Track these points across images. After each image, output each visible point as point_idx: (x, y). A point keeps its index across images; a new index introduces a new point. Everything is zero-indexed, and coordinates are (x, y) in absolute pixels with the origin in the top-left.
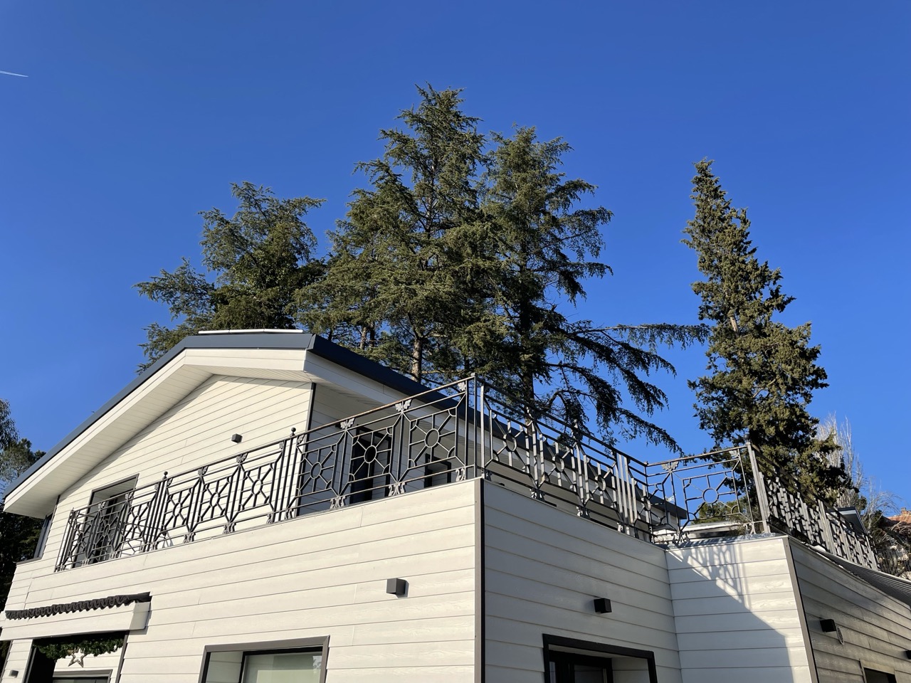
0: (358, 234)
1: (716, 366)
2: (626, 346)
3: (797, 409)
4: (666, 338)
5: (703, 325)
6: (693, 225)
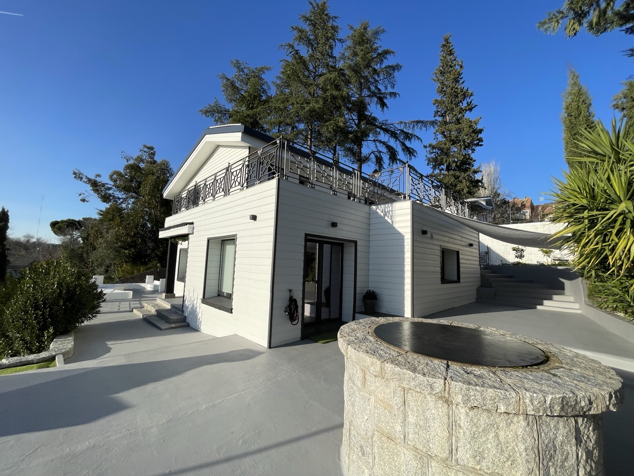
0: (286, 82)
1: (437, 138)
2: (402, 131)
3: (467, 156)
4: (419, 126)
5: (436, 120)
6: (437, 70)
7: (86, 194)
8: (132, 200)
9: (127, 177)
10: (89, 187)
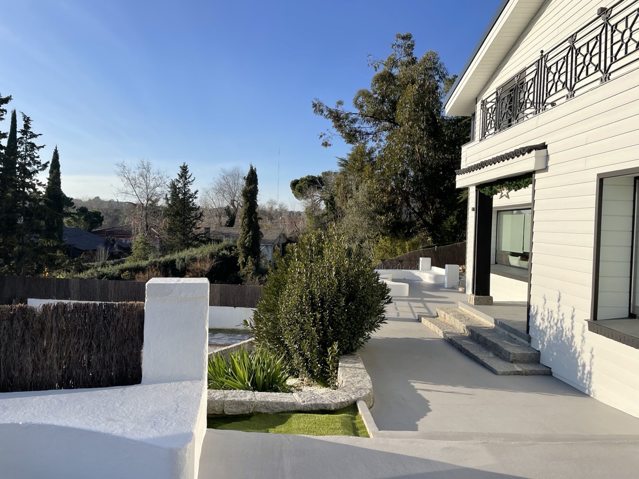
7: (328, 134)
8: (386, 133)
9: (376, 96)
10: (330, 123)
